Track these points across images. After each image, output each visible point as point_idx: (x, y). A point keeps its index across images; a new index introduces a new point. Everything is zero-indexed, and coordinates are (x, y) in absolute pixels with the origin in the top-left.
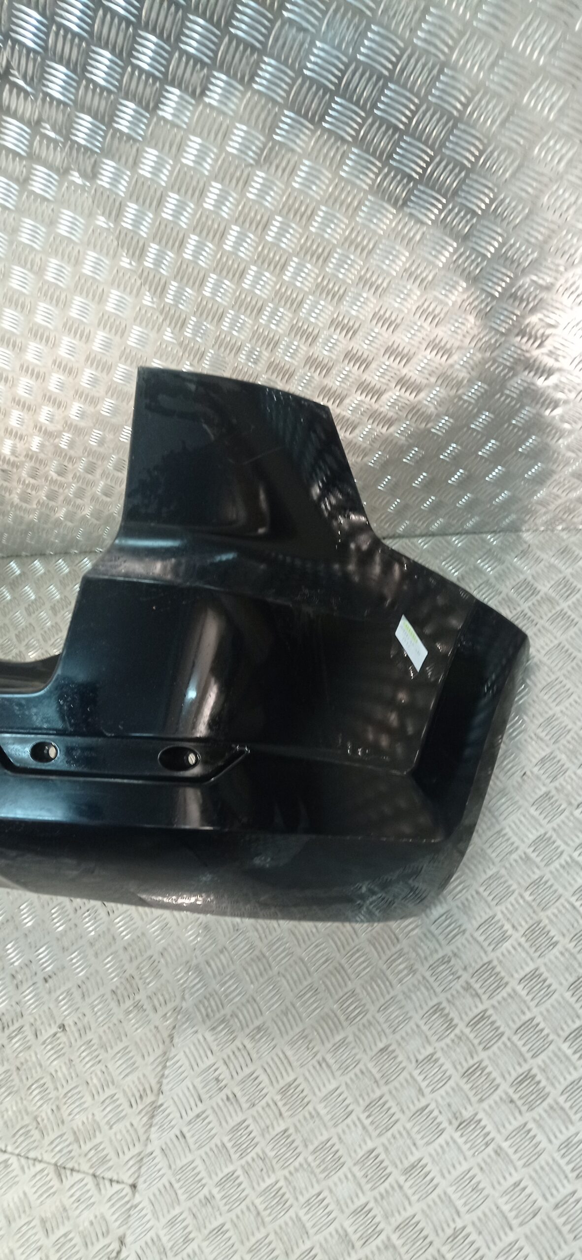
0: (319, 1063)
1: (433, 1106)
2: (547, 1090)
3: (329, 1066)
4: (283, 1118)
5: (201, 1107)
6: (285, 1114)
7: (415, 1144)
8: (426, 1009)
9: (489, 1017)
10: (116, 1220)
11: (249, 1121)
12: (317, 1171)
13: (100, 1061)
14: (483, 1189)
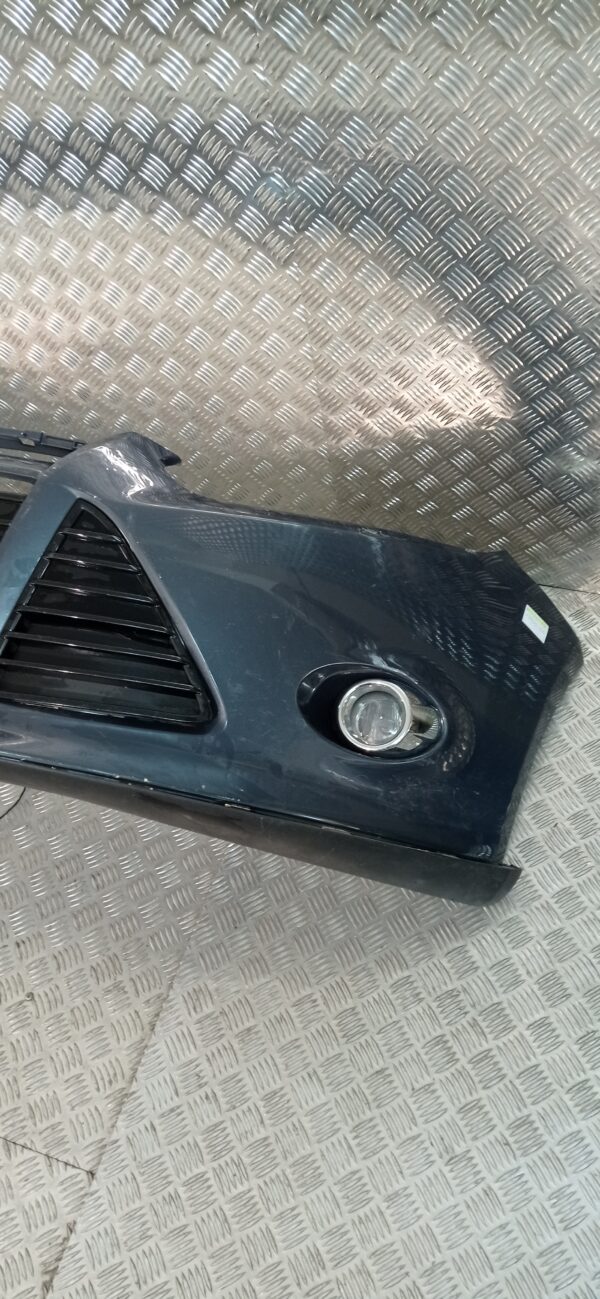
0: (309, 1075)
1: (424, 1137)
2: (544, 1138)
3: (320, 1081)
4: (264, 1126)
5: (177, 1101)
6: (267, 1122)
7: (401, 1172)
8: (428, 1038)
9: (493, 1057)
10: (67, 1206)
11: (228, 1124)
12: (294, 1184)
13: (69, 1038)
14: (468, 1227)
